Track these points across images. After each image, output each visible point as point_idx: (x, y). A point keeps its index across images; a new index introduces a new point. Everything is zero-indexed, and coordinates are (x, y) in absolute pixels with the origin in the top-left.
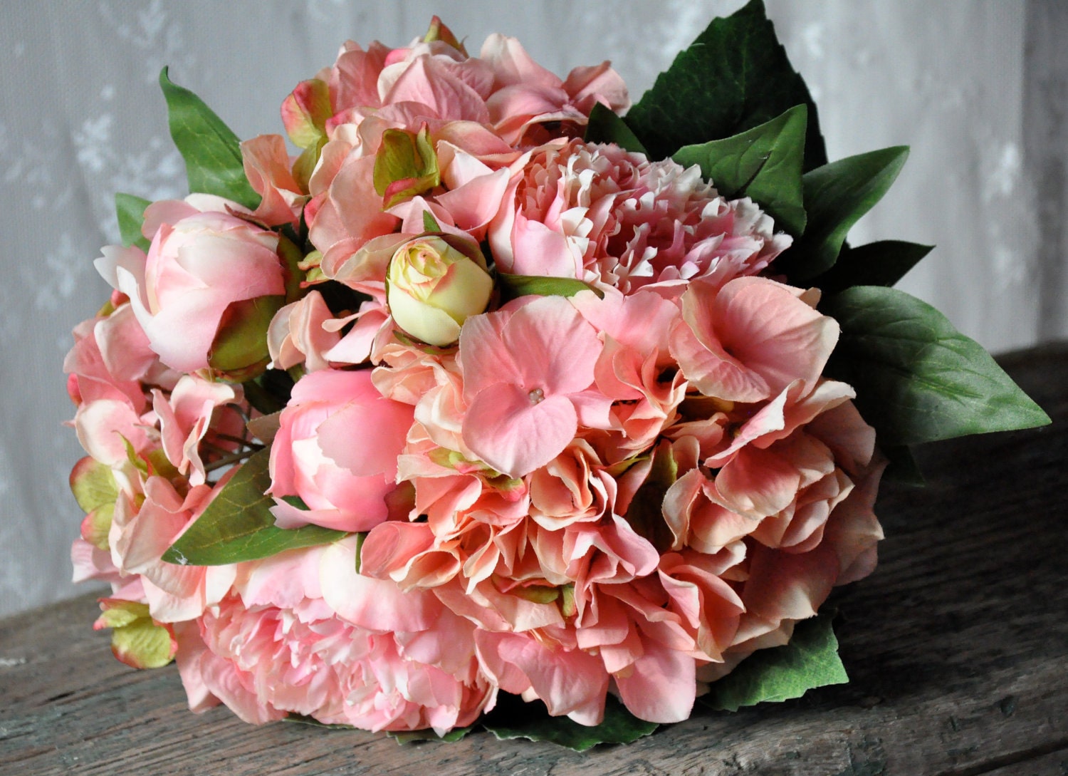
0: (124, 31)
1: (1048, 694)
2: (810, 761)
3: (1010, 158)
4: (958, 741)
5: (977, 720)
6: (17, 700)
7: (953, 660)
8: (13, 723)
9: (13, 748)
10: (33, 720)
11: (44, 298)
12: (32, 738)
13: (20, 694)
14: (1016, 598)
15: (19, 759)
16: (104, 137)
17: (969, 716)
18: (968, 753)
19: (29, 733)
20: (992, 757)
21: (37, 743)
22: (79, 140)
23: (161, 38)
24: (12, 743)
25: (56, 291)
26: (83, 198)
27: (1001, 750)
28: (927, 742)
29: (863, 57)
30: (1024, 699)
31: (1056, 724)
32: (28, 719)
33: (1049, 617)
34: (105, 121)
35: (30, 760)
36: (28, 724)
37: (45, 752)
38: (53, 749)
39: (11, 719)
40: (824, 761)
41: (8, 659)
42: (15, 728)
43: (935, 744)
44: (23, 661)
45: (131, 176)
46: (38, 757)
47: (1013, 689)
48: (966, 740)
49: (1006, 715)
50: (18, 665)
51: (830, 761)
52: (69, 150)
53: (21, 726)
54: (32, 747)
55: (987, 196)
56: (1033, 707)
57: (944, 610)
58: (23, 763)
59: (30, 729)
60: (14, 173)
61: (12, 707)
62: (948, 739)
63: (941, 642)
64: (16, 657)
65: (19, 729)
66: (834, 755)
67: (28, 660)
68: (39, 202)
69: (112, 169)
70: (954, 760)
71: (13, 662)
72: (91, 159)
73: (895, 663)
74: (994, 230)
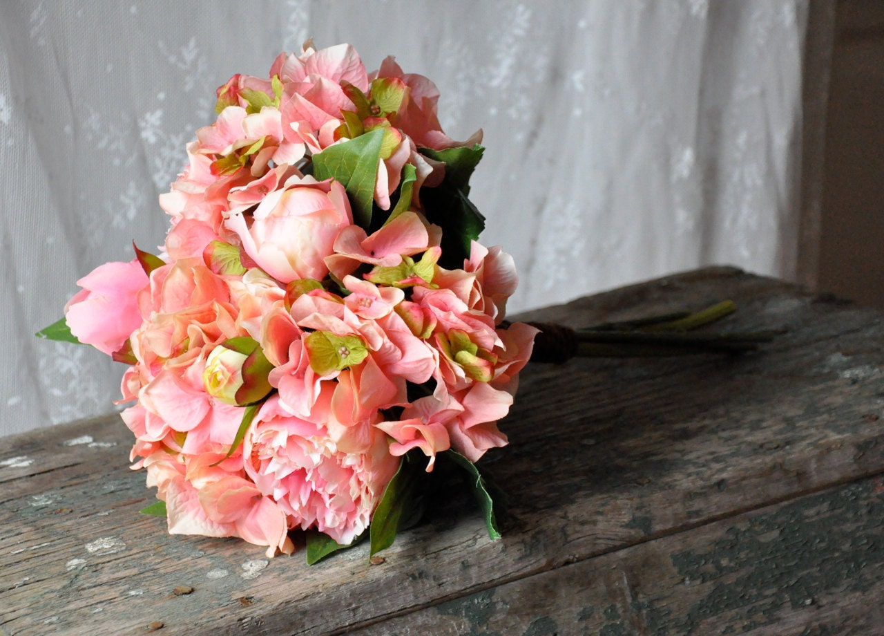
0: (173, 59)
1: (744, 479)
2: (609, 516)
3: (688, 155)
4: (692, 506)
5: (704, 493)
6: (116, 468)
7: (686, 458)
8: (117, 482)
9: (119, 497)
10: (130, 480)
11: (117, 221)
12: (131, 492)
13: (117, 464)
14: (720, 420)
15: (125, 505)
16: (158, 123)
17: (699, 491)
18: (697, 513)
19: (128, 489)
20: (711, 516)
21: (135, 495)
22: (142, 124)
23: (195, 64)
24: (119, 495)
25: (125, 216)
26: (143, 160)
27: (716, 511)
28: (675, 506)
29: (607, 92)
30: (730, 481)
31: (748, 497)
32: (125, 481)
33: (742, 432)
34: (159, 113)
35: (132, 505)
36: (126, 483)
37: (141, 501)
38: (144, 499)
39: (115, 480)
40: (617, 516)
41: (105, 442)
42: (118, 485)
43: (679, 507)
44: (115, 444)
45: (173, 147)
46: (137, 504)
47: (724, 475)
48: (697, 504)
49: (720, 490)
50: (112, 447)
51: (620, 517)
52: (136, 131)
53: (122, 484)
54: (131, 497)
55: (674, 178)
56: (735, 486)
57: (677, 426)
58: (128, 507)
59: (128, 486)
60: (103, 144)
61: (114, 472)
62: (687, 505)
63: (679, 446)
64: (109, 441)
65: (121, 486)
66: (623, 512)
67: (118, 444)
68: (117, 162)
69: (161, 143)
70: (690, 517)
71: (108, 445)
72: (149, 136)
73: (655, 458)
74: (677, 198)
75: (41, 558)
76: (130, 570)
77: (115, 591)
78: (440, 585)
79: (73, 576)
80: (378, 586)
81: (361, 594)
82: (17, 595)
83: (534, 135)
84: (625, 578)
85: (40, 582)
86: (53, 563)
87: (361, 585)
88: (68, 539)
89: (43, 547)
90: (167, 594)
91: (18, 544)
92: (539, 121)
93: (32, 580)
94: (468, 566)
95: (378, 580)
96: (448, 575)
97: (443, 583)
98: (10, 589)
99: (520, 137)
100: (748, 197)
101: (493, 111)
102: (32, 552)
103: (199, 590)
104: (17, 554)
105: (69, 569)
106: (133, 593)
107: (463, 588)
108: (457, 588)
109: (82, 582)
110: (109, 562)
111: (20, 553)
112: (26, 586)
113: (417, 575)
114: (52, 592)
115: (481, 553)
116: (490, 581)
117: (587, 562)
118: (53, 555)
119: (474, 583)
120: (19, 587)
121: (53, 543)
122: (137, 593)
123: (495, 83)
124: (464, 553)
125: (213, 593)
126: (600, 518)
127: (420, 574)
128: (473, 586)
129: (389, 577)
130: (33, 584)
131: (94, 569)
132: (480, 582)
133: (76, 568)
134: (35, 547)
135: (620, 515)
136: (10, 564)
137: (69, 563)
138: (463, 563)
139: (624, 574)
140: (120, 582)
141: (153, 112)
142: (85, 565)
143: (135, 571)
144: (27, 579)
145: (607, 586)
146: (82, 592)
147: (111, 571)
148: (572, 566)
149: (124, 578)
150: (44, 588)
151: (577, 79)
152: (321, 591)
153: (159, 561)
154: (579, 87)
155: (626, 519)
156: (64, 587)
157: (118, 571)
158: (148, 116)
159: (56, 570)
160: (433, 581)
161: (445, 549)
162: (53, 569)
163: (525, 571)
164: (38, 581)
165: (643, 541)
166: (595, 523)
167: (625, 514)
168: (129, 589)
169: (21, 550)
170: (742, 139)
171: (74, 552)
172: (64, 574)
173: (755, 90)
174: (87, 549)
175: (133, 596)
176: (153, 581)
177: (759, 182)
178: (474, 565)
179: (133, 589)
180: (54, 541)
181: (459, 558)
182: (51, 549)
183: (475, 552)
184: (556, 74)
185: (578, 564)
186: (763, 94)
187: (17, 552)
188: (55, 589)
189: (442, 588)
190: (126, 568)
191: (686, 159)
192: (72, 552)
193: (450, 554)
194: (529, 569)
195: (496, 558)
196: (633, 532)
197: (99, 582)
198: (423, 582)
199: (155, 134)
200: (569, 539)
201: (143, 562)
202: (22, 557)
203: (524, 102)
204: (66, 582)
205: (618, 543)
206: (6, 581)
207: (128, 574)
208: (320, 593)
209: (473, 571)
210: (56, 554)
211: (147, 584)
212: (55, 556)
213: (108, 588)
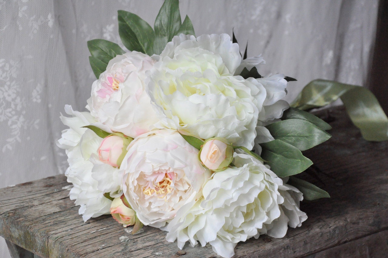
75: (106, 235)
76: (151, 242)
77: (148, 253)
78: (295, 252)
79: (125, 245)
80: (270, 252)
81: (263, 256)
82: (102, 254)
83: (268, 42)
84: (368, 250)
85: (110, 247)
86: (112, 238)
87: (263, 252)
88: (114, 226)
89: (104, 230)
90: (174, 255)
91: (91, 228)
92: (270, 36)
93: (106, 246)
94: (307, 243)
95: (270, 250)
96: (298, 247)
97: (296, 251)
98: (97, 250)
99: (262, 43)
100: (352, 73)
101: (251, 31)
102: (100, 232)
103: (189, 253)
104: (93, 233)
105: (121, 241)
106: (157, 254)
107: (304, 254)
108: (302, 253)
109: (131, 247)
110: (139, 238)
111: (94, 233)
112: (104, 249)
113: (286, 247)
114: (118, 252)
115: (312, 237)
116: (314, 251)
117: (353, 242)
118: (111, 234)
119: (308, 251)
120: (101, 249)
121: (108, 228)
122: (160, 254)
123: (253, 18)
124: (305, 237)
125: (196, 254)
126: (360, 221)
127: (287, 247)
128: (308, 253)
129: (275, 248)
130: (107, 248)
131: (134, 241)
132: (310, 251)
133: (125, 241)
134: (100, 230)
135: (368, 220)
136: (92, 238)
137: (120, 238)
138: (304, 242)
139: (367, 248)
140: (148, 248)
141: (110, 25)
142: (128, 239)
143: (153, 243)
144: (103, 245)
145: (360, 253)
146: (133, 253)
147: (142, 242)
148: (347, 243)
149: (150, 246)
150: (113, 250)
151: (288, 17)
152: (246, 254)
153: (163, 238)
154: (288, 21)
155: (371, 222)
156: (123, 250)
157: (145, 243)
158: (108, 27)
159: (115, 241)
160: (292, 250)
161: (297, 235)
162: (113, 241)
163: (329, 246)
164: (109, 247)
165: (376, 232)
166: (358, 223)
167: (370, 220)
168: (154, 252)
169: (94, 231)
170: (351, 47)
171: (120, 232)
172: (120, 244)
173: (359, 25)
174: (126, 231)
175: (158, 255)
176: (164, 248)
177: (357, 67)
178: (309, 243)
179: (157, 252)
180: (108, 227)
181: (303, 240)
182: (109, 231)
183: (310, 236)
184: (279, 15)
185: (350, 243)
186: (362, 27)
187: (93, 232)
188: (119, 251)
189: (295, 254)
190: (149, 241)
191: (330, 55)
192: (119, 232)
193: (299, 237)
194: (331, 245)
195: (318, 239)
196: (373, 228)
197: (138, 248)
198: (288, 251)
199: (110, 35)
200: (348, 231)
201: (155, 238)
202: (96, 235)
203: (265, 27)
204: (123, 248)
205: (367, 233)
206: (93, 246)
207: (151, 244)
208: (246, 255)
209: (308, 246)
210: (112, 233)
211: (162, 249)
212: (112, 235)
213: (144, 251)
